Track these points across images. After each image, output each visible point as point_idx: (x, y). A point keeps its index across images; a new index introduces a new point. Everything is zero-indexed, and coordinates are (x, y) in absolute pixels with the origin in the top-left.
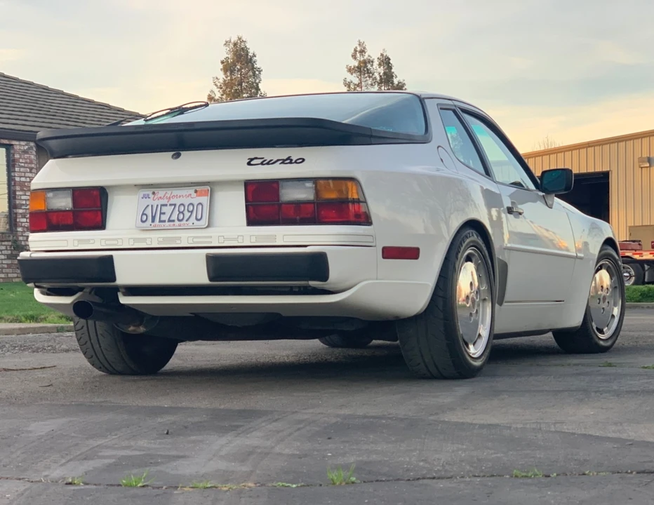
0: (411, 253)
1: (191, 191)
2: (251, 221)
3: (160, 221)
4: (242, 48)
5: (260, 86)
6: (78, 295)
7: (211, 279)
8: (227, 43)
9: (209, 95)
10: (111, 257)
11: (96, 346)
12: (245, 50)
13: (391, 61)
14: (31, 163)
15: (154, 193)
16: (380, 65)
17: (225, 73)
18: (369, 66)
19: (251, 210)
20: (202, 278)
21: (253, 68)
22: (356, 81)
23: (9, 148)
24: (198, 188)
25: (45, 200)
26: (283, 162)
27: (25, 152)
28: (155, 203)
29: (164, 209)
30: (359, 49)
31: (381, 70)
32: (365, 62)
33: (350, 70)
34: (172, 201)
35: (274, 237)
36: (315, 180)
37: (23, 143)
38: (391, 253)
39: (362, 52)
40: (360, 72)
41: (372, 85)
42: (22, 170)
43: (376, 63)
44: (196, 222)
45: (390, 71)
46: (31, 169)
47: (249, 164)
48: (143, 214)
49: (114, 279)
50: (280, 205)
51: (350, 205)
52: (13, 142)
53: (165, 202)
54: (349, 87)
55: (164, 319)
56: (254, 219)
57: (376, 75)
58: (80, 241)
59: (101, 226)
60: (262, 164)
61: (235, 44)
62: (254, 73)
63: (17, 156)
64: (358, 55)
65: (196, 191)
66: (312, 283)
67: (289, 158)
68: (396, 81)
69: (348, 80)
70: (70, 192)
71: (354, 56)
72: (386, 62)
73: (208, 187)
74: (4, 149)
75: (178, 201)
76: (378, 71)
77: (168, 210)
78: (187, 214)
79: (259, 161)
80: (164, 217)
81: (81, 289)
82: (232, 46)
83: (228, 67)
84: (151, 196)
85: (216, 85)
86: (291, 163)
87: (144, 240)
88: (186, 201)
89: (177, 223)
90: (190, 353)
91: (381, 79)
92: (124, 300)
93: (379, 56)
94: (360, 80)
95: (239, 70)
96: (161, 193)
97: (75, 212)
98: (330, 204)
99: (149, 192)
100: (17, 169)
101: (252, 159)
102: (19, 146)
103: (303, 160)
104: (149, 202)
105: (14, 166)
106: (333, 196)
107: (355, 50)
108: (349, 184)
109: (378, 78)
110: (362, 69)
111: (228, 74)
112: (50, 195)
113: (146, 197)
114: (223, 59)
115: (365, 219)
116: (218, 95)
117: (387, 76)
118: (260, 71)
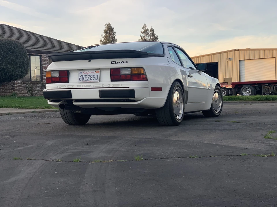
0: (160, 89)
1: (94, 71)
2: (112, 80)
3: (85, 80)
4: (110, 26)
5: (115, 37)
6: (61, 102)
7: (100, 97)
8: (105, 25)
9: (100, 40)
10: (71, 91)
11: (66, 117)
12: (111, 27)
13: (154, 30)
14: (47, 61)
15: (83, 72)
16: (150, 31)
18: (147, 31)
19: (112, 76)
20: (97, 97)
21: (113, 32)
22: (144, 35)
23: (40, 56)
24: (97, 70)
25: (51, 74)
26: (121, 63)
27: (45, 57)
28: (83, 75)
29: (86, 77)
30: (144, 26)
31: (151, 32)
32: (146, 30)
33: (142, 32)
34: (88, 74)
35: (119, 85)
36: (131, 68)
37: (45, 55)
38: (153, 89)
39: (145, 27)
40: (145, 33)
41: (148, 37)
42: (44, 63)
43: (149, 30)
44: (96, 81)
46: (47, 62)
47: (111, 63)
48: (80, 78)
49: (72, 98)
50: (121, 75)
51: (141, 75)
52: (42, 55)
53: (86, 74)
54: (142, 37)
55: (86, 109)
56: (113, 79)
57: (150, 34)
58: (61, 86)
59: (68, 82)
60: (115, 63)
61: (108, 25)
62: (113, 34)
63: (43, 59)
64: (144, 28)
65: (96, 71)
66: (130, 98)
67: (123, 62)
68: (155, 36)
69: (141, 35)
70: (58, 72)
71: (143, 28)
72: (152, 30)
73: (100, 70)
75: (90, 74)
76: (150, 33)
77: (87, 77)
78: (93, 78)
79: (114, 62)
80: (86, 79)
81: (62, 100)
82: (107, 25)
83: (106, 32)
84: (82, 73)
85: (102, 37)
86: (124, 63)
87: (81, 86)
88: (93, 74)
89: (90, 81)
90: (94, 118)
91: (151, 35)
92: (75, 104)
93: (150, 28)
95: (109, 33)
96: (85, 72)
97: (59, 77)
98: (135, 75)
99: (82, 72)
100: (43, 62)
101: (112, 62)
103: (127, 62)
104: (82, 74)
105: (42, 62)
106: (136, 72)
107: (143, 27)
108: (141, 69)
110: (145, 32)
111: (106, 34)
112: (52, 72)
113: (81, 73)
114: (104, 29)
115: (145, 79)
116: (103, 40)
117: (153, 34)
118: (115, 33)
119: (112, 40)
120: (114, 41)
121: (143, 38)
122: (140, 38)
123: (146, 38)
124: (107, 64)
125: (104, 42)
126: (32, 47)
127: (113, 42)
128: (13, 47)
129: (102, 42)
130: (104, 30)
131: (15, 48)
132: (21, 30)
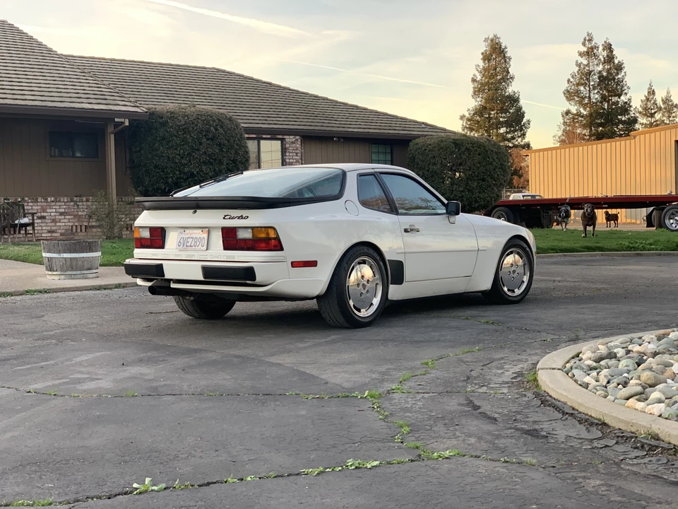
0: (313, 264)
1: (200, 231)
2: (225, 248)
3: (186, 246)
4: (497, 43)
5: (509, 69)
7: (205, 278)
8: (486, 40)
9: (472, 78)
10: (162, 264)
12: (499, 44)
13: (612, 47)
14: (297, 150)
15: (184, 231)
16: (604, 50)
17: (484, 62)
18: (595, 51)
19: (225, 242)
20: (201, 278)
21: (505, 57)
22: (585, 62)
23: (282, 140)
24: (203, 230)
25: (139, 232)
26: (239, 218)
27: (293, 143)
28: (185, 237)
29: (189, 240)
30: (587, 38)
31: (605, 54)
32: (592, 48)
33: (581, 54)
34: (192, 236)
35: (234, 257)
36: (253, 228)
37: (291, 137)
39: (590, 40)
40: (589, 55)
41: (597, 65)
42: (291, 154)
43: (601, 48)
44: (202, 248)
45: (611, 54)
46: (297, 153)
47: (224, 218)
48: (179, 242)
49: (164, 275)
50: (237, 240)
51: (271, 241)
52: (285, 137)
53: (189, 236)
54: (580, 66)
56: (226, 246)
57: (601, 57)
58: (153, 254)
59: (162, 247)
60: (230, 218)
61: (492, 40)
62: (505, 61)
63: (287, 146)
64: (587, 43)
66: (248, 282)
67: (242, 216)
68: (616, 62)
69: (579, 62)
71: (584, 44)
72: (609, 47)
73: (209, 230)
74: (280, 142)
75: (194, 236)
76: (602, 54)
77: (190, 240)
78: (198, 243)
79: (228, 217)
80: (188, 244)
81: (154, 279)
82: (489, 42)
83: (486, 58)
84: (183, 233)
85: (478, 70)
86: (242, 218)
87: (179, 255)
88: (198, 236)
89: (193, 247)
91: (604, 61)
92: (173, 286)
93: (603, 43)
94: (589, 61)
95: (494, 59)
96: (187, 231)
97: (151, 239)
98: (260, 240)
99: (182, 230)
100: (287, 154)
101: (226, 216)
102: (289, 139)
103: (248, 217)
104: (183, 236)
105: (285, 152)
107: (585, 40)
108: (270, 230)
109: (602, 59)
110: (590, 53)
111: (486, 62)
113: (181, 233)
114: (483, 51)
115: (279, 247)
116: (479, 78)
117: (610, 58)
118: (510, 59)
119: (503, 78)
120: (508, 79)
121: (584, 68)
122: (577, 69)
123: (591, 68)
124: (216, 219)
125: (481, 84)
126: (264, 122)
127: (505, 82)
128: (212, 128)
129: (476, 84)
130: (482, 54)
131: (216, 130)
132: (252, 79)
